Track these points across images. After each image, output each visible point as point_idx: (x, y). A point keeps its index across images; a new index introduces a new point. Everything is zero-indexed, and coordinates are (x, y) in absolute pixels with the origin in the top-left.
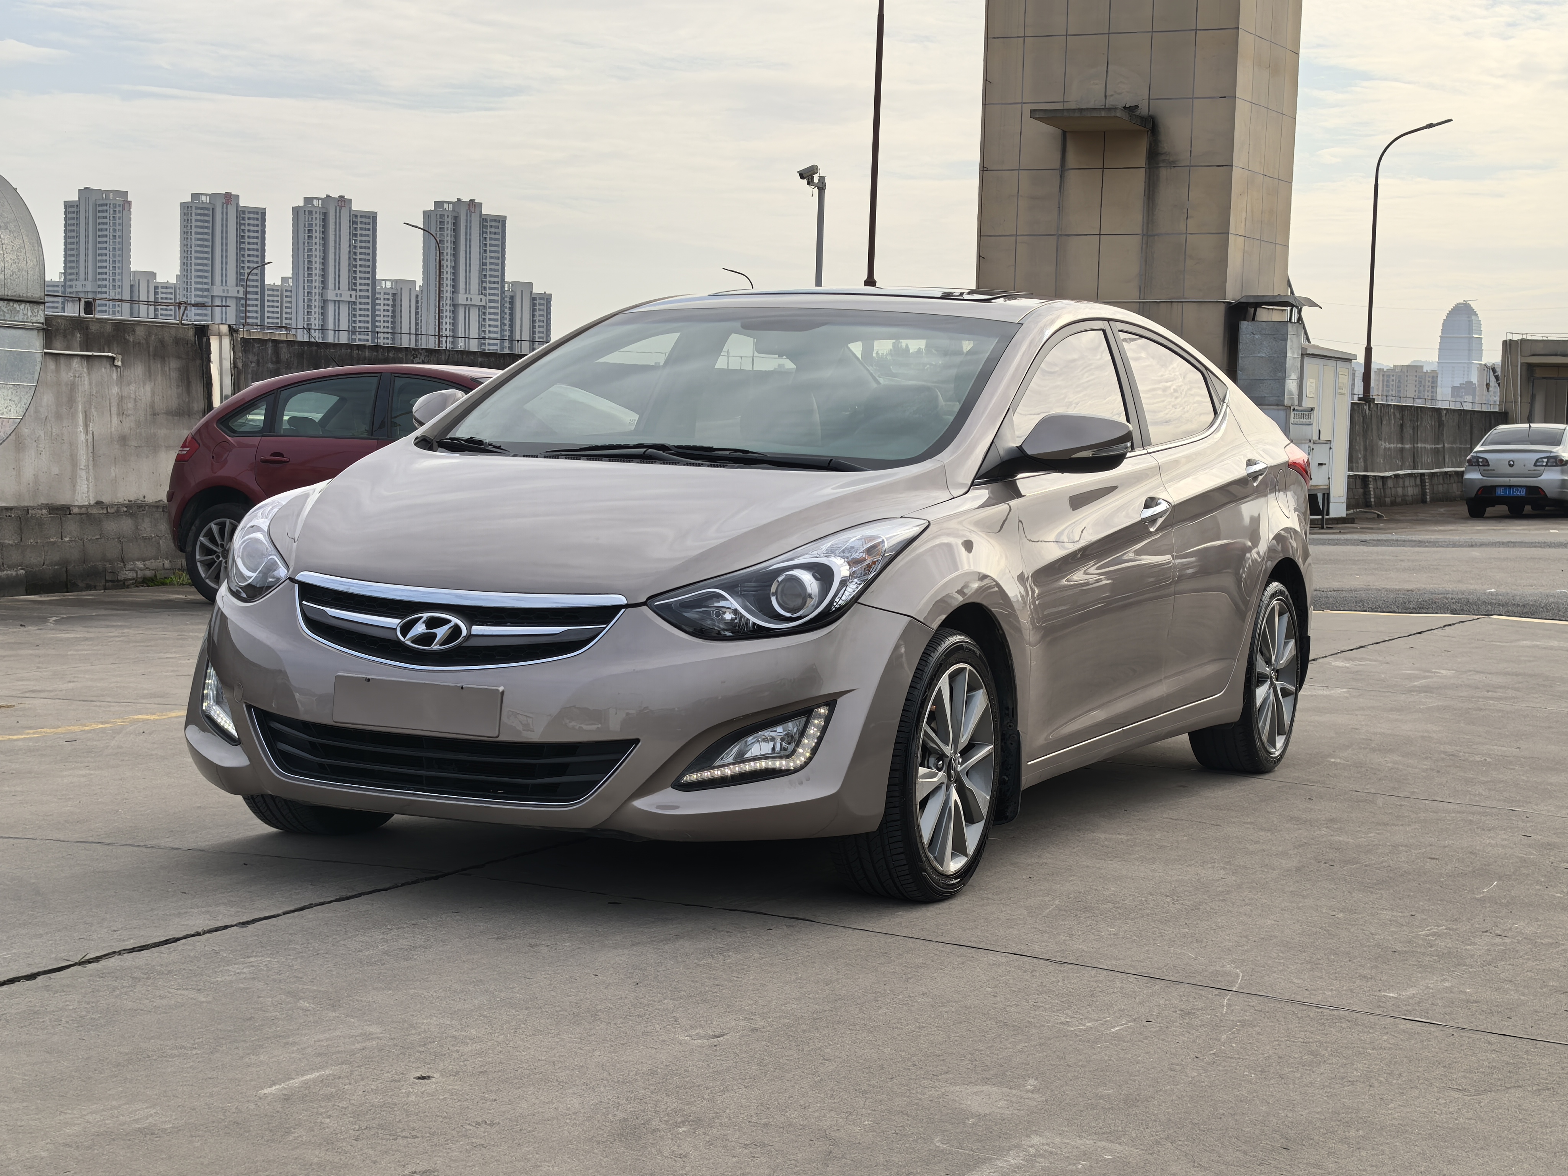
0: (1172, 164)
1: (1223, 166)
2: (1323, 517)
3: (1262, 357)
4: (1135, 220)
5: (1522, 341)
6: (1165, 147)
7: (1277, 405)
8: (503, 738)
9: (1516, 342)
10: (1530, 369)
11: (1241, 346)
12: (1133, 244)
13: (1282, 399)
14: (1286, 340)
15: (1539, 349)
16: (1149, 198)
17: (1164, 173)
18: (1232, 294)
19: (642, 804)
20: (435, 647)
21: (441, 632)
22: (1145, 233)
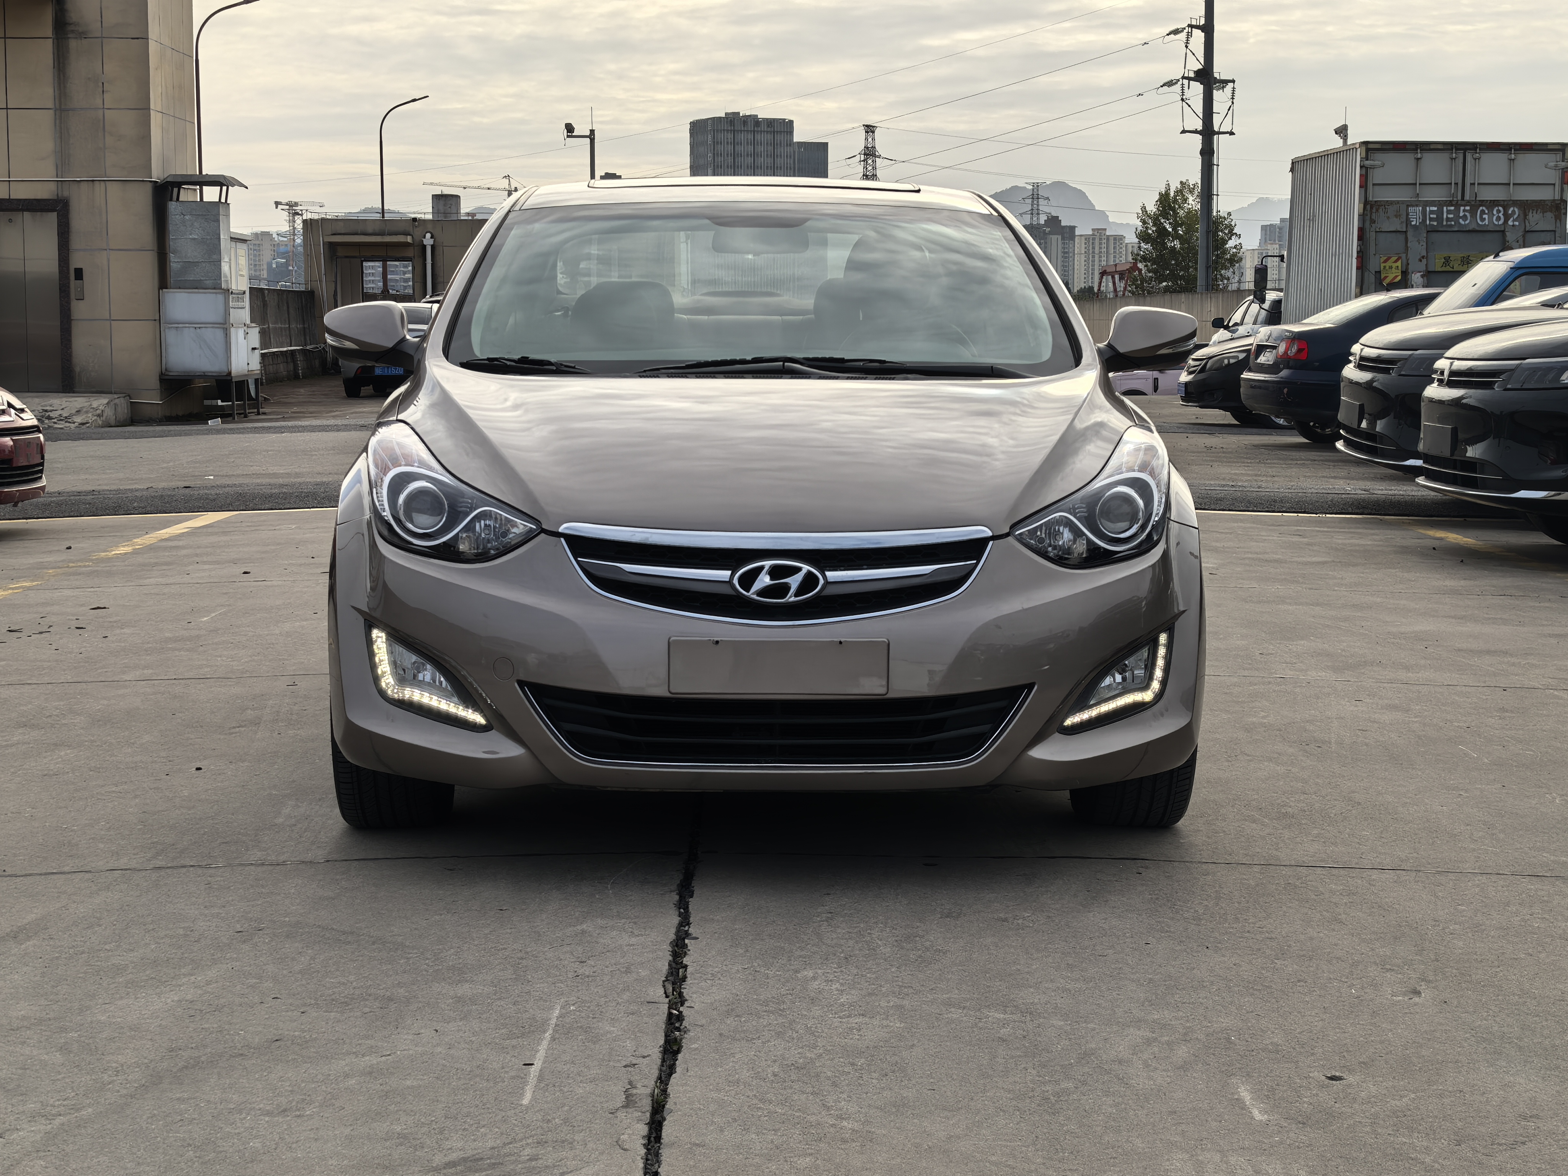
0: (83, 35)
1: (138, 38)
2: (233, 403)
3: (194, 239)
4: (46, 93)
5: (322, 219)
6: (73, 16)
7: (215, 288)
8: (891, 695)
9: (317, 220)
10: (332, 247)
11: (171, 227)
12: (47, 118)
13: (219, 282)
14: (218, 221)
15: (340, 228)
16: (59, 70)
17: (73, 44)
18: (157, 174)
19: (1040, 752)
20: (791, 598)
21: (794, 581)
22: (57, 106)
